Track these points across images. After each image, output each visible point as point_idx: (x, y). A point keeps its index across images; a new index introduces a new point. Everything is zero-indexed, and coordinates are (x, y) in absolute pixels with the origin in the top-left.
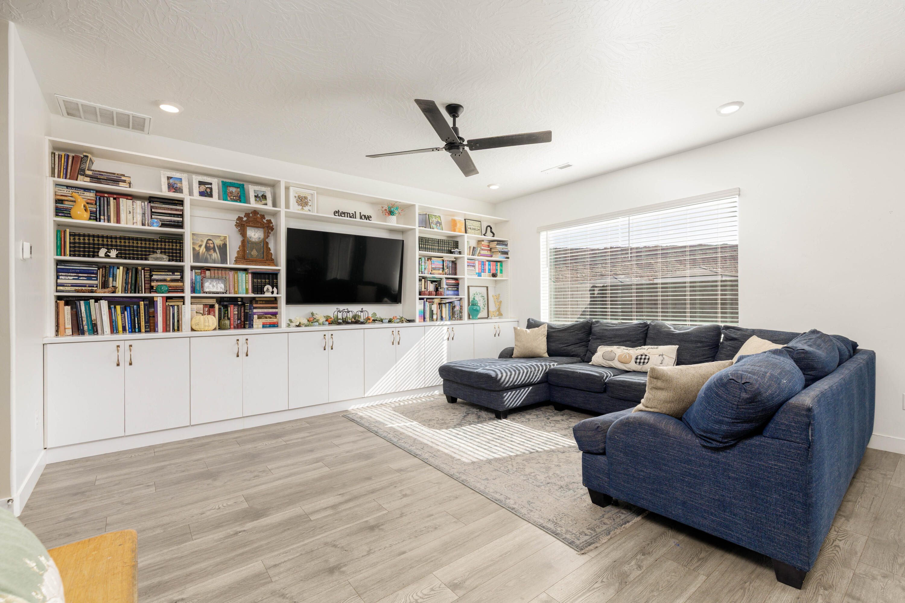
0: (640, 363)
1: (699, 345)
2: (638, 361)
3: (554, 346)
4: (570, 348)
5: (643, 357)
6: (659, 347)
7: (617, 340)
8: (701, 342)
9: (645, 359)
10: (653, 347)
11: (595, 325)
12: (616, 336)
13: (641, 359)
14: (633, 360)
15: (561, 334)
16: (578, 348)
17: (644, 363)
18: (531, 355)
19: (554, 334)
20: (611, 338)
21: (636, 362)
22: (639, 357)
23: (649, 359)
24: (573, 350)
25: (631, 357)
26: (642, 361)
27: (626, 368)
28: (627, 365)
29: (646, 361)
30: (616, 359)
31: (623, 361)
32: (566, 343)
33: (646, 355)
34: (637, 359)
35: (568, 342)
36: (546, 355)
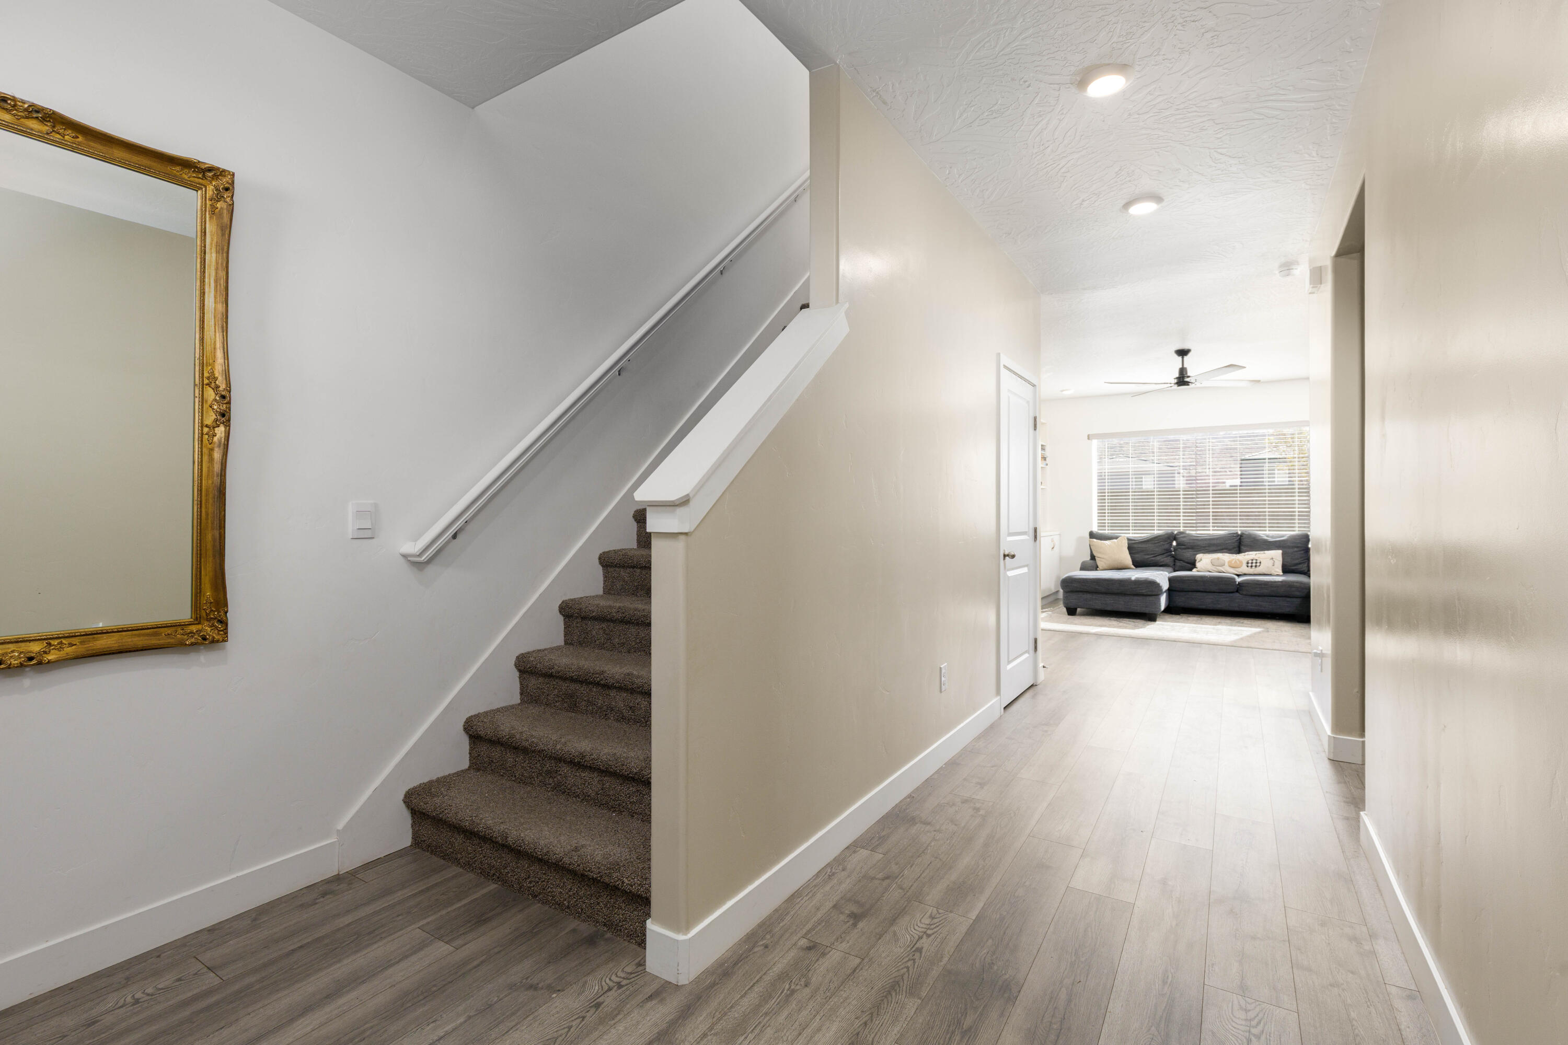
0: (1252, 566)
1: (1289, 549)
2: (1250, 565)
3: (1139, 557)
4: (1158, 558)
5: (1254, 561)
6: (1266, 552)
7: (1212, 548)
8: (1290, 547)
9: (1256, 563)
10: (1259, 552)
11: (1180, 536)
12: (1210, 545)
13: (1252, 563)
14: (1245, 565)
15: (1144, 546)
16: (1165, 559)
17: (1256, 566)
18: (1119, 567)
19: (1135, 546)
20: (1206, 547)
21: (1248, 566)
22: (1250, 562)
23: (1260, 563)
24: (1162, 560)
25: (1241, 562)
26: (1254, 565)
27: (1237, 571)
28: (1237, 569)
29: (1258, 564)
30: (1226, 564)
31: (1232, 565)
32: (1152, 554)
33: (1256, 560)
34: (1248, 563)
35: (1155, 552)
36: (1133, 567)
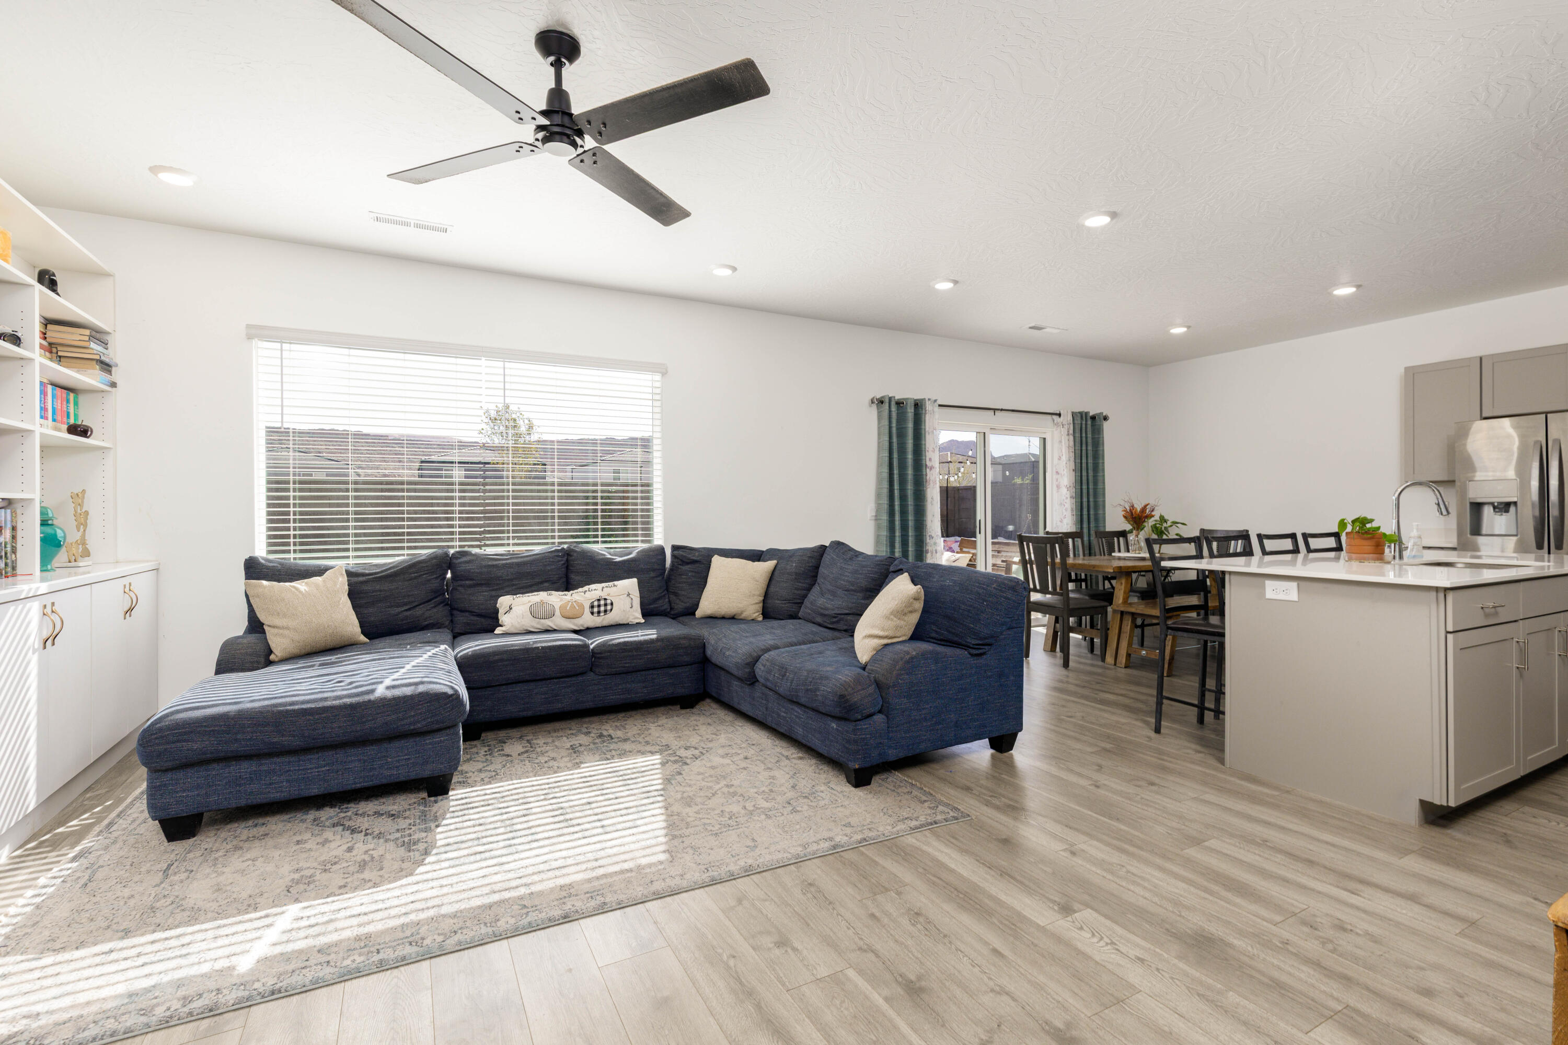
0: (599, 612)
1: (652, 574)
2: (596, 610)
3: (375, 614)
4: (418, 612)
5: (602, 602)
6: (616, 583)
7: (525, 582)
8: (654, 570)
9: (606, 605)
10: (607, 584)
11: (459, 561)
12: (521, 576)
13: (599, 606)
14: (587, 610)
15: (386, 586)
16: (435, 610)
17: (605, 611)
18: (331, 644)
19: (366, 588)
20: (512, 580)
21: (592, 613)
22: (596, 603)
23: (612, 604)
24: (427, 614)
25: (582, 606)
26: (602, 609)
27: (576, 625)
28: (576, 621)
29: (609, 607)
30: (558, 613)
31: (567, 614)
32: (405, 604)
33: (605, 599)
34: (592, 607)
35: (411, 599)
36: (363, 638)
